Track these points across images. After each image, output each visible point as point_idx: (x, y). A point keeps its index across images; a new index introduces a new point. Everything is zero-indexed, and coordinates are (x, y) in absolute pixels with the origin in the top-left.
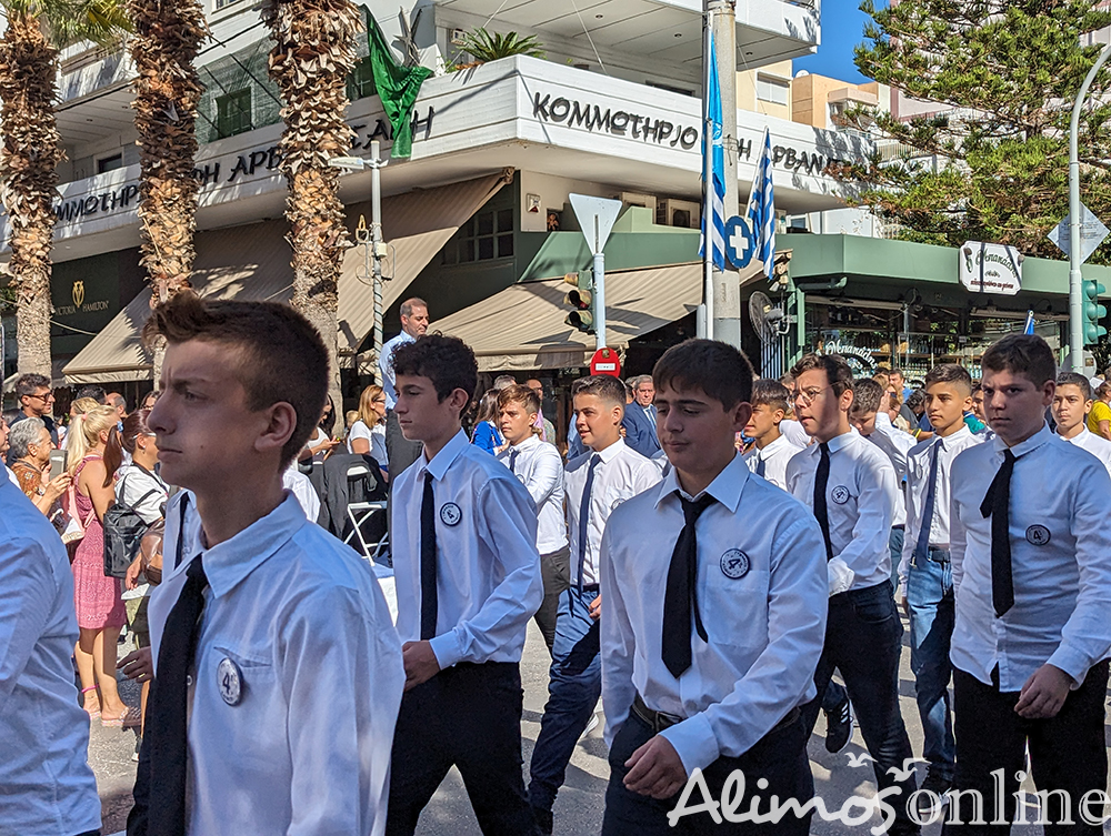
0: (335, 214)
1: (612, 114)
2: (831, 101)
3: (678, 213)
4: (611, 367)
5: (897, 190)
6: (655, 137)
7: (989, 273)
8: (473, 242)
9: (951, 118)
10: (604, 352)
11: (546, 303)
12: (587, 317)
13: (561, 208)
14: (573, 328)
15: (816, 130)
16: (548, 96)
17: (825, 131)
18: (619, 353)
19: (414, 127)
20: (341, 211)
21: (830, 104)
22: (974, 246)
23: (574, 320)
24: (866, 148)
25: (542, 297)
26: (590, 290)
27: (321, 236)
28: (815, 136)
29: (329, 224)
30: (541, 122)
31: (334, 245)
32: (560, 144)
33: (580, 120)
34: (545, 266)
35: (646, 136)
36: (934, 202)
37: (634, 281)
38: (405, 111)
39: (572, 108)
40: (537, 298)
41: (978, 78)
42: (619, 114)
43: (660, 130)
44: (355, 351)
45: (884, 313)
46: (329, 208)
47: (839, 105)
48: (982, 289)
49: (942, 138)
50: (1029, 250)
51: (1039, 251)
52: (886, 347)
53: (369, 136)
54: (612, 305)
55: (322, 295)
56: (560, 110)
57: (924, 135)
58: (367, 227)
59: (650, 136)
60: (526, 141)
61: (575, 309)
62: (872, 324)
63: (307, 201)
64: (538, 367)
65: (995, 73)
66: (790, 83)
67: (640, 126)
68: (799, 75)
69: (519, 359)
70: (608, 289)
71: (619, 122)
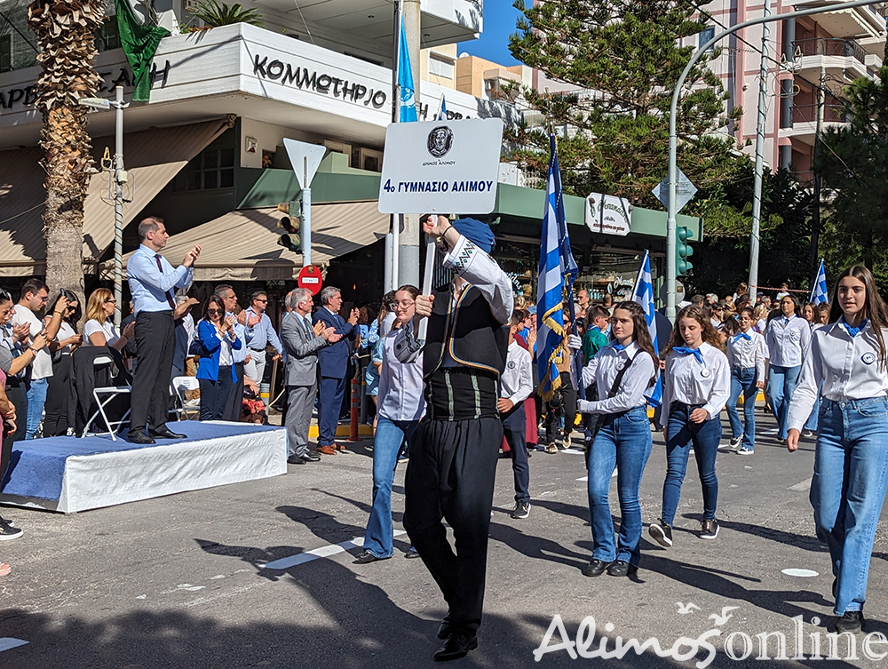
0: (83, 145)
1: (317, 77)
2: (487, 78)
3: (368, 159)
4: (315, 281)
5: (539, 151)
6: (352, 97)
7: (607, 218)
8: (200, 174)
9: (580, 97)
10: (310, 268)
11: (260, 226)
12: (296, 239)
13: (274, 150)
14: (283, 247)
15: (478, 100)
16: (266, 58)
17: (485, 101)
18: (322, 269)
19: (153, 76)
20: (89, 143)
21: (485, 81)
22: (597, 197)
23: (285, 241)
24: (515, 116)
25: (256, 222)
26: (299, 218)
27: (71, 163)
28: (477, 104)
29: (78, 153)
30: (259, 78)
31: (82, 171)
32: (275, 97)
33: (291, 79)
34: (259, 197)
35: (345, 96)
36: (567, 161)
37: (333, 211)
38: (144, 63)
39: (286, 69)
40: (252, 222)
41: (602, 67)
42: (324, 77)
43: (356, 92)
44: (98, 260)
45: (527, 246)
46: (78, 140)
47: (492, 82)
48: (601, 230)
49: (574, 112)
50: (636, 201)
51: (643, 202)
52: (529, 272)
53: (113, 82)
54: (315, 230)
55: (70, 212)
56: (275, 70)
57: (560, 108)
58: (111, 158)
59: (348, 96)
60: (247, 94)
61: (286, 232)
62: (519, 255)
63: (60, 133)
64: (254, 279)
65: (615, 64)
66: (455, 62)
67: (340, 87)
68: (461, 56)
69: (238, 272)
70: (313, 216)
71: (324, 83)
